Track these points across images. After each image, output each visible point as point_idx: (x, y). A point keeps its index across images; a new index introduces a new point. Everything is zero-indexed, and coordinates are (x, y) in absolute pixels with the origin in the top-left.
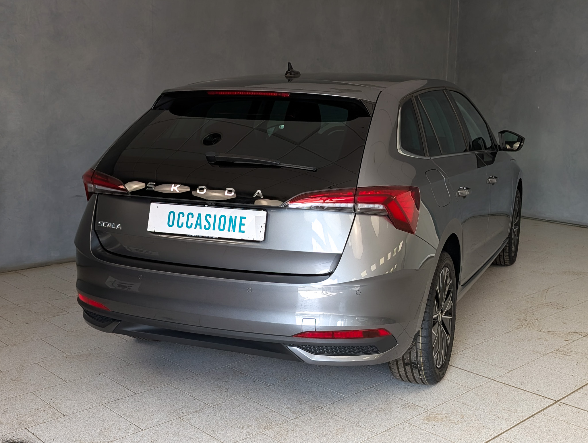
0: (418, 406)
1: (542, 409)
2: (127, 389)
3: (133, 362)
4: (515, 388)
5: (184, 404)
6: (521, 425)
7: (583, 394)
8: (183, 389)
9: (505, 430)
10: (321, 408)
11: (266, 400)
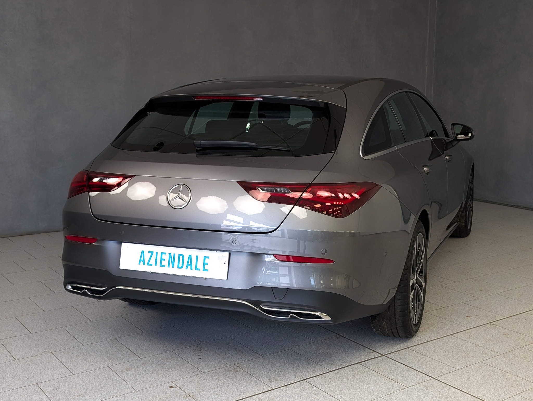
0: (257, 353)
1: (364, 360)
2: (26, 329)
3: (47, 310)
4: (354, 343)
5: (63, 342)
6: (333, 372)
7: (412, 351)
8: (71, 332)
9: (316, 375)
10: (172, 351)
11: (131, 343)
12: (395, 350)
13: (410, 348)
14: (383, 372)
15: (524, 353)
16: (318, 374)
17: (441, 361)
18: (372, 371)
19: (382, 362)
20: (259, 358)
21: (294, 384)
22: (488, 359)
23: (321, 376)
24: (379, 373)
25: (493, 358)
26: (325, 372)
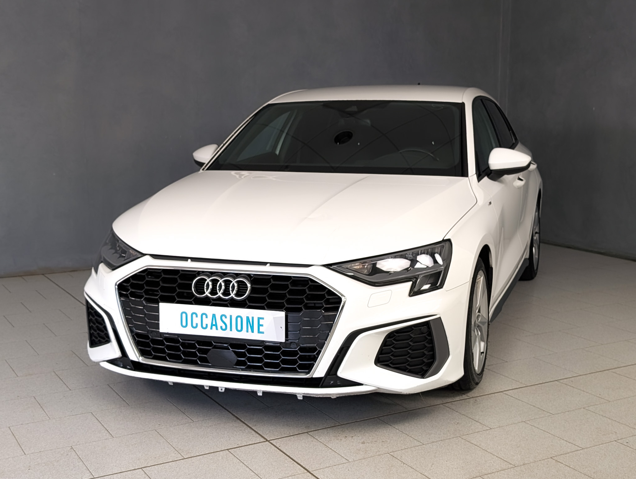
12: (288, 434)
13: (309, 433)
14: (250, 462)
15: (456, 444)
16: (165, 462)
17: (337, 450)
18: (237, 459)
19: (259, 449)
20: (107, 440)
21: (125, 473)
22: (401, 450)
23: (167, 464)
24: (243, 463)
25: (409, 449)
26: (176, 460)
